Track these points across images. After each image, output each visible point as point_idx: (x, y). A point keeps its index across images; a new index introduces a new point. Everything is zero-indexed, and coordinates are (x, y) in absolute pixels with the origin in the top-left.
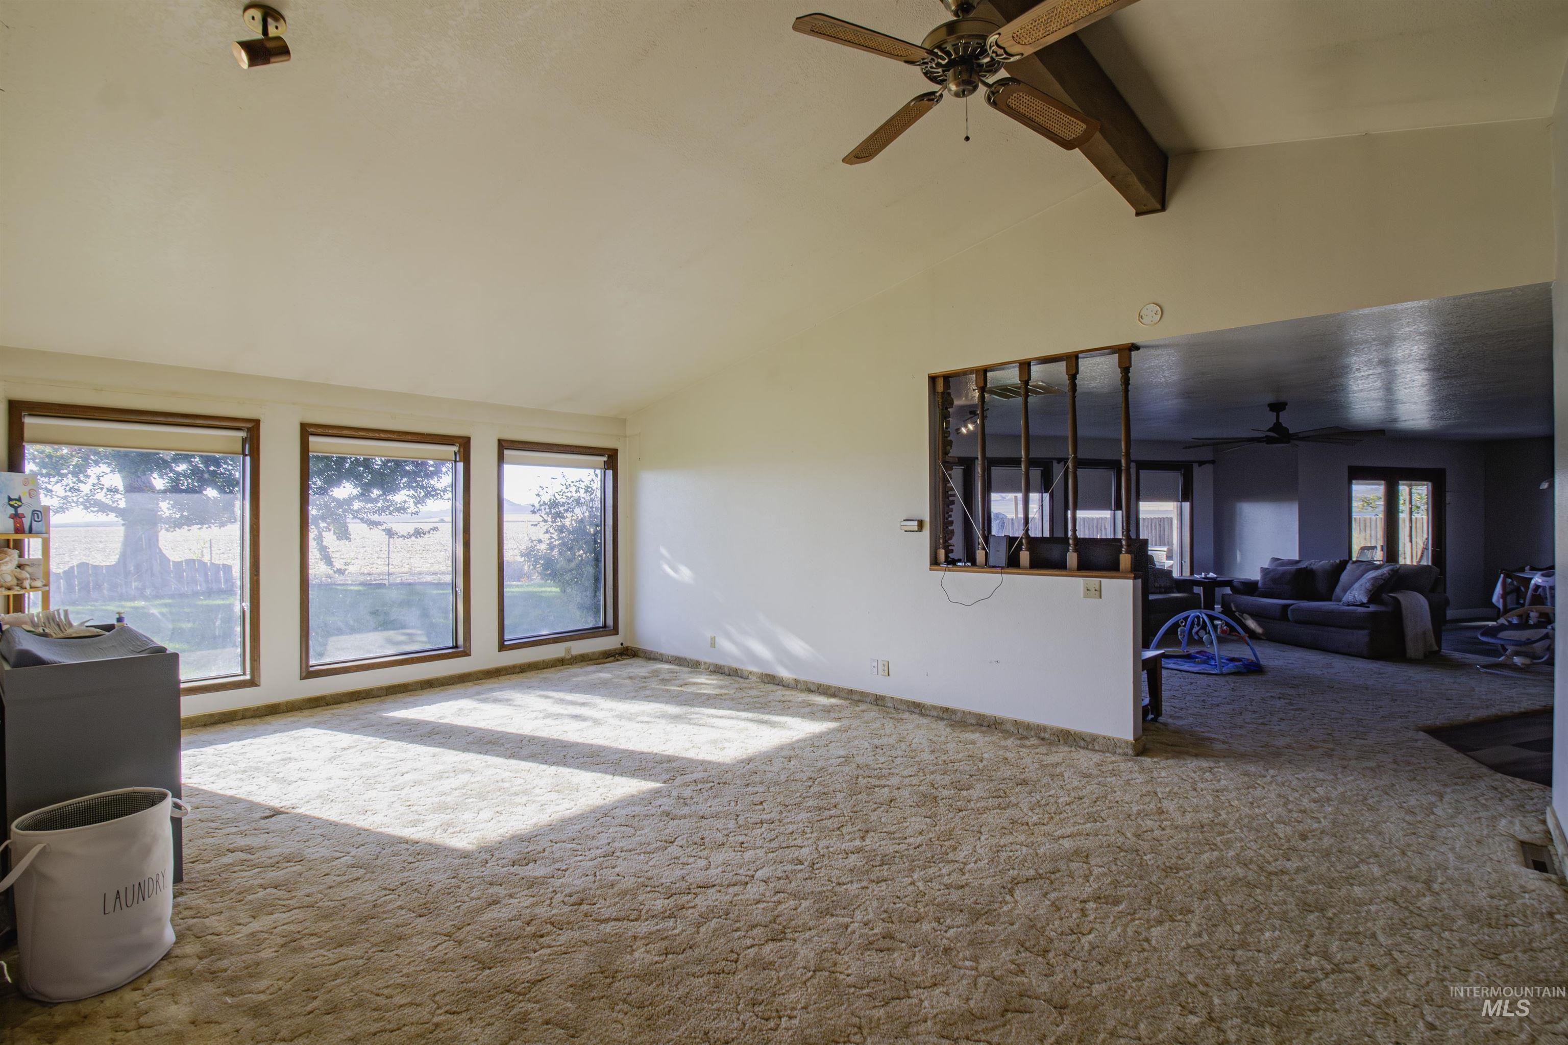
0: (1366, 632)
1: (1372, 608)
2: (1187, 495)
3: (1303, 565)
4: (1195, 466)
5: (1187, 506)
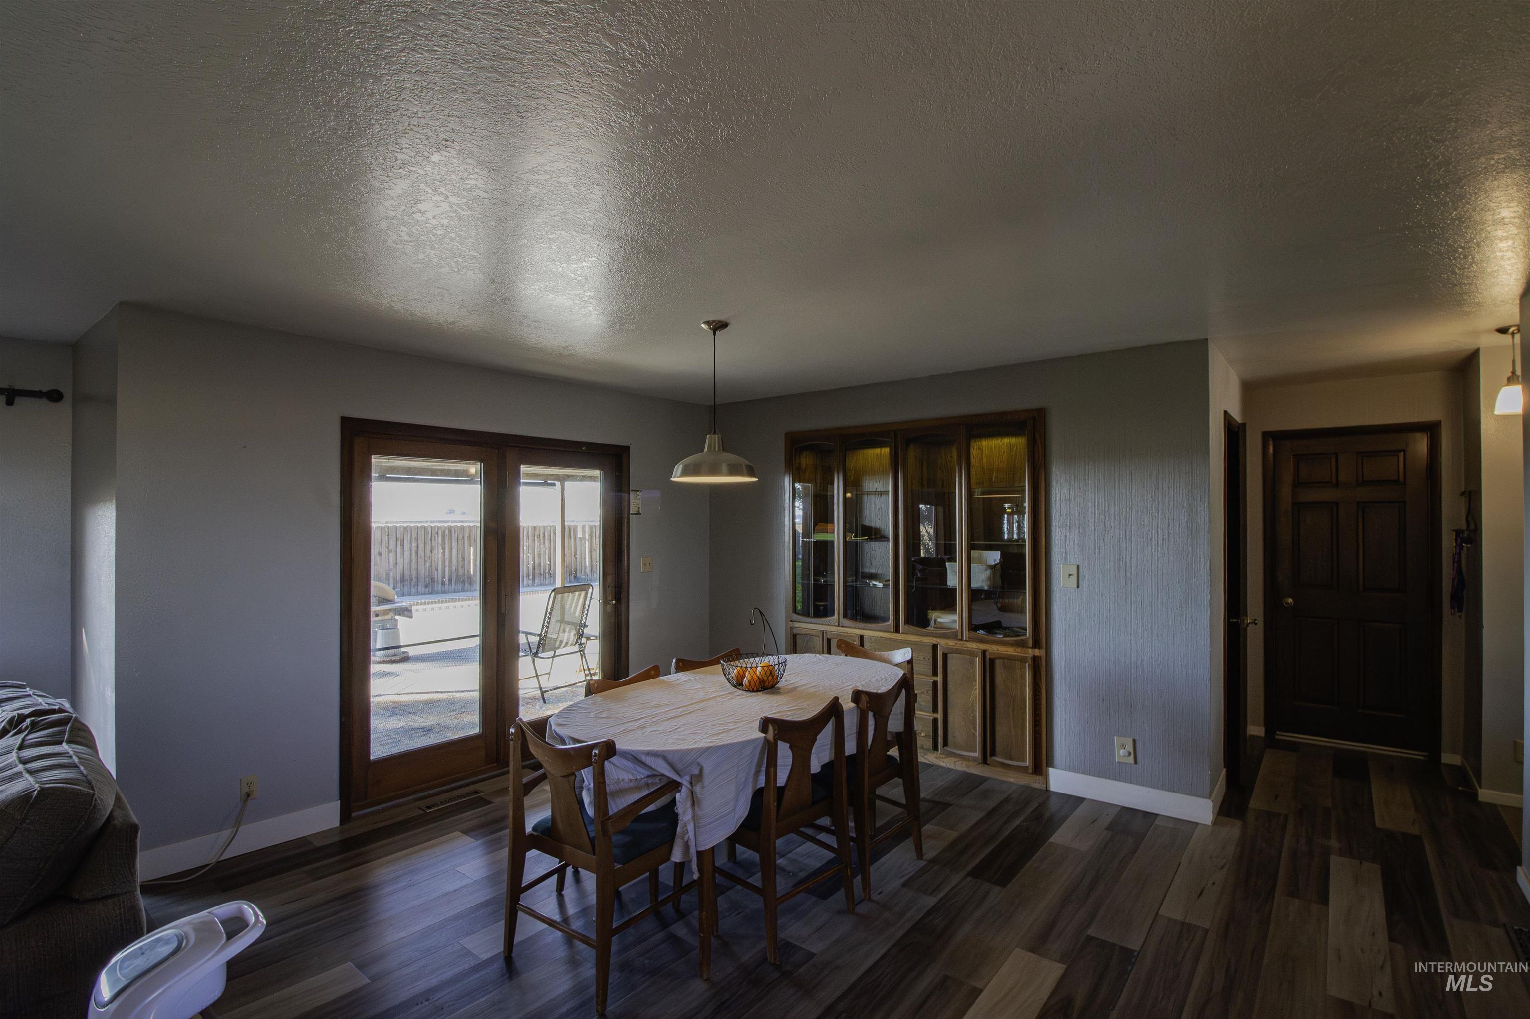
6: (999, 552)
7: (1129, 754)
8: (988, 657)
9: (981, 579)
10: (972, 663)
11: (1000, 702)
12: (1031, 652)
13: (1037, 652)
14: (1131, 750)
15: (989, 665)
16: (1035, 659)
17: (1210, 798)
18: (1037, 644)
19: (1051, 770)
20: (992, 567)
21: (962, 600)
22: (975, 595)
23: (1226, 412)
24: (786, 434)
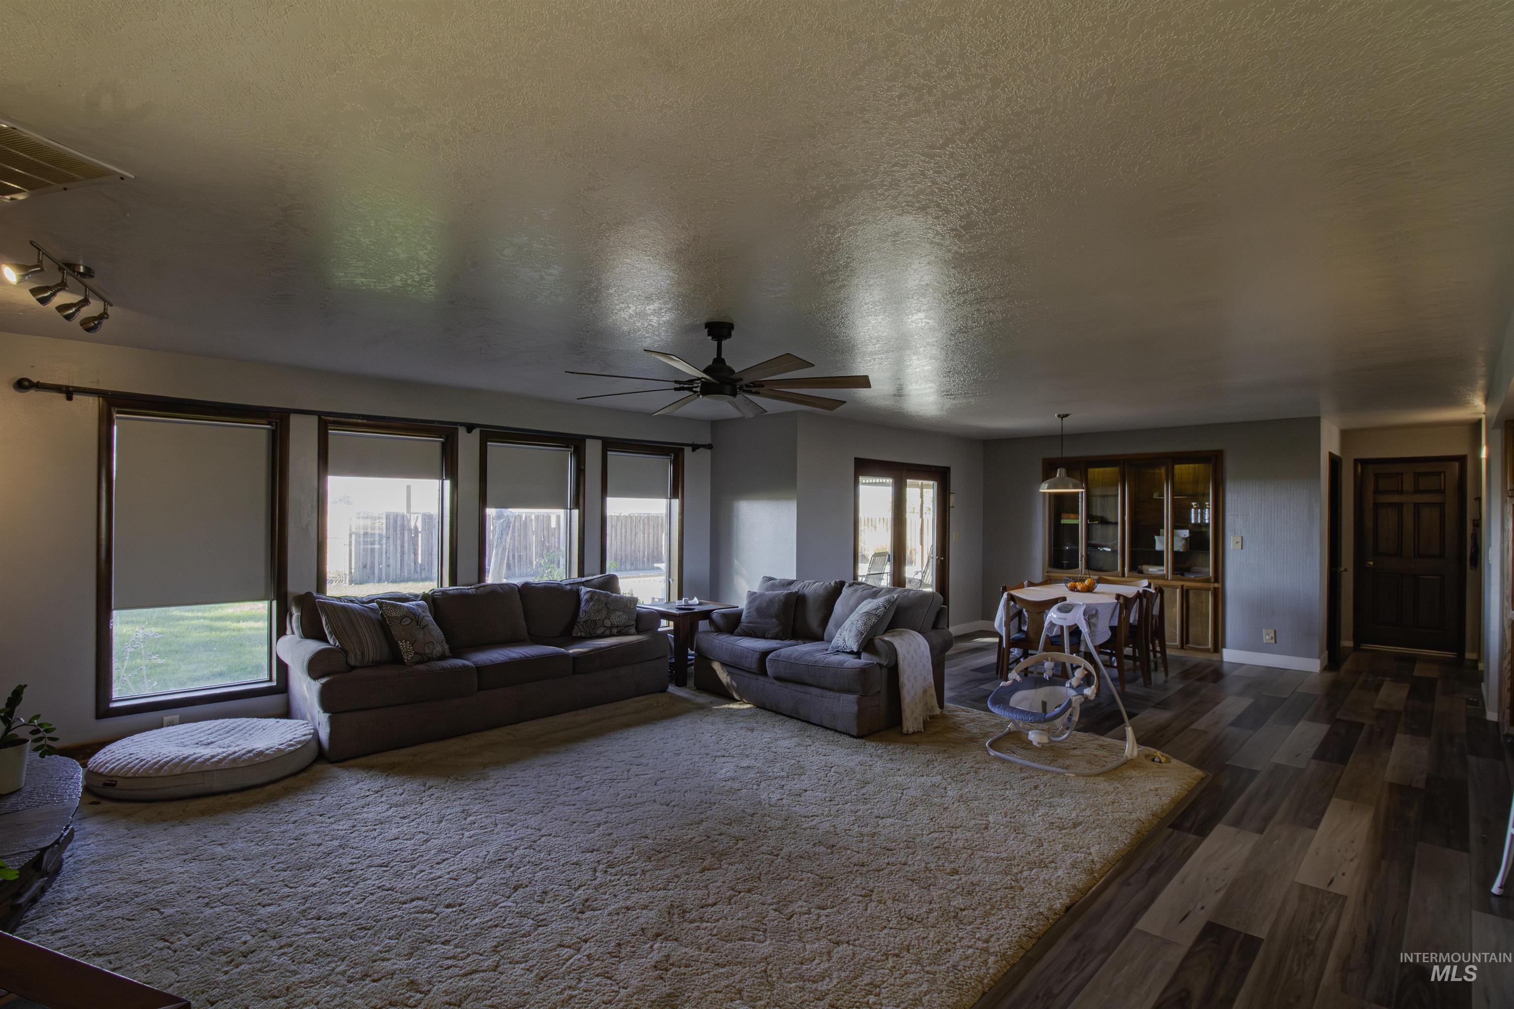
0: (853, 697)
1: (865, 659)
2: (677, 490)
3: (794, 589)
4: (688, 451)
5: (676, 503)
6: (1188, 531)
7: (1272, 638)
8: (1185, 589)
9: (1179, 546)
10: (1175, 593)
11: (1192, 613)
12: (1212, 585)
13: (1216, 585)
14: (1273, 636)
15: (1185, 594)
16: (1215, 588)
17: (1319, 658)
18: (1216, 580)
19: (1224, 650)
20: (1186, 539)
21: (1168, 558)
22: (1176, 555)
23: (1330, 453)
24: (1044, 460)
